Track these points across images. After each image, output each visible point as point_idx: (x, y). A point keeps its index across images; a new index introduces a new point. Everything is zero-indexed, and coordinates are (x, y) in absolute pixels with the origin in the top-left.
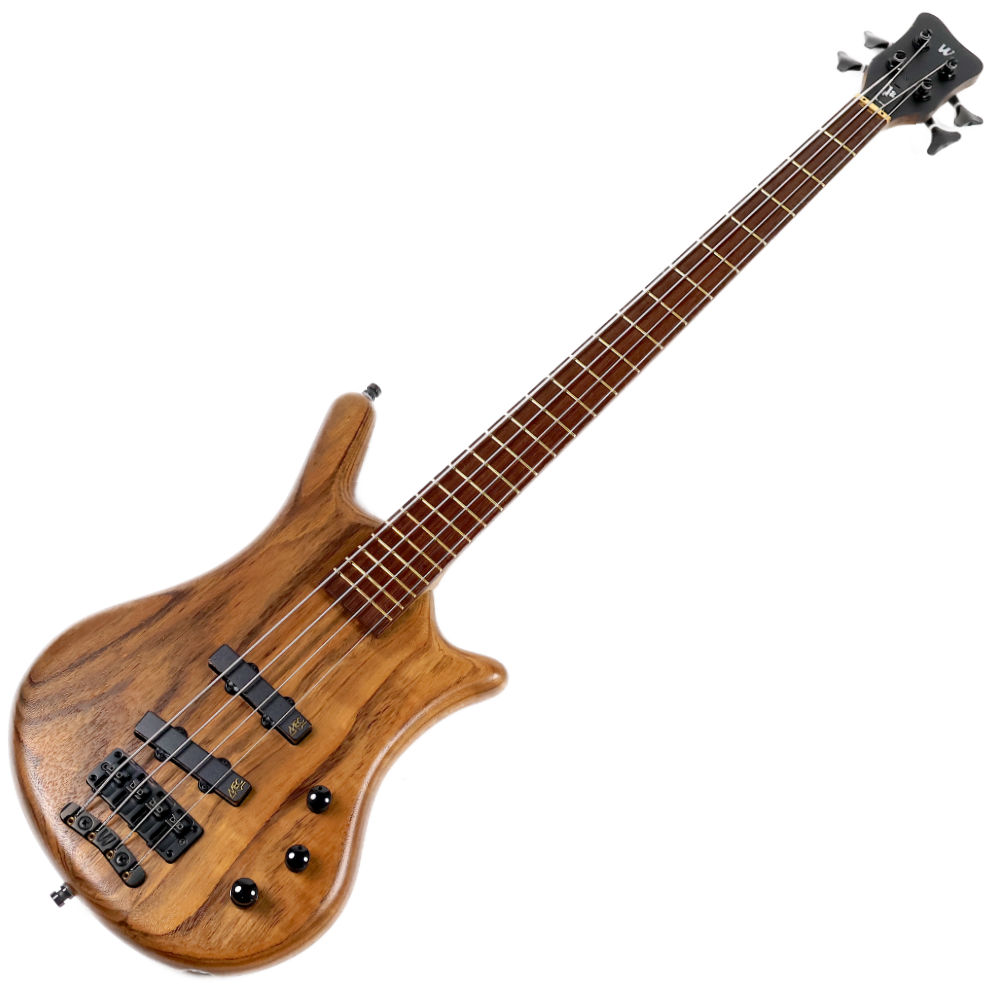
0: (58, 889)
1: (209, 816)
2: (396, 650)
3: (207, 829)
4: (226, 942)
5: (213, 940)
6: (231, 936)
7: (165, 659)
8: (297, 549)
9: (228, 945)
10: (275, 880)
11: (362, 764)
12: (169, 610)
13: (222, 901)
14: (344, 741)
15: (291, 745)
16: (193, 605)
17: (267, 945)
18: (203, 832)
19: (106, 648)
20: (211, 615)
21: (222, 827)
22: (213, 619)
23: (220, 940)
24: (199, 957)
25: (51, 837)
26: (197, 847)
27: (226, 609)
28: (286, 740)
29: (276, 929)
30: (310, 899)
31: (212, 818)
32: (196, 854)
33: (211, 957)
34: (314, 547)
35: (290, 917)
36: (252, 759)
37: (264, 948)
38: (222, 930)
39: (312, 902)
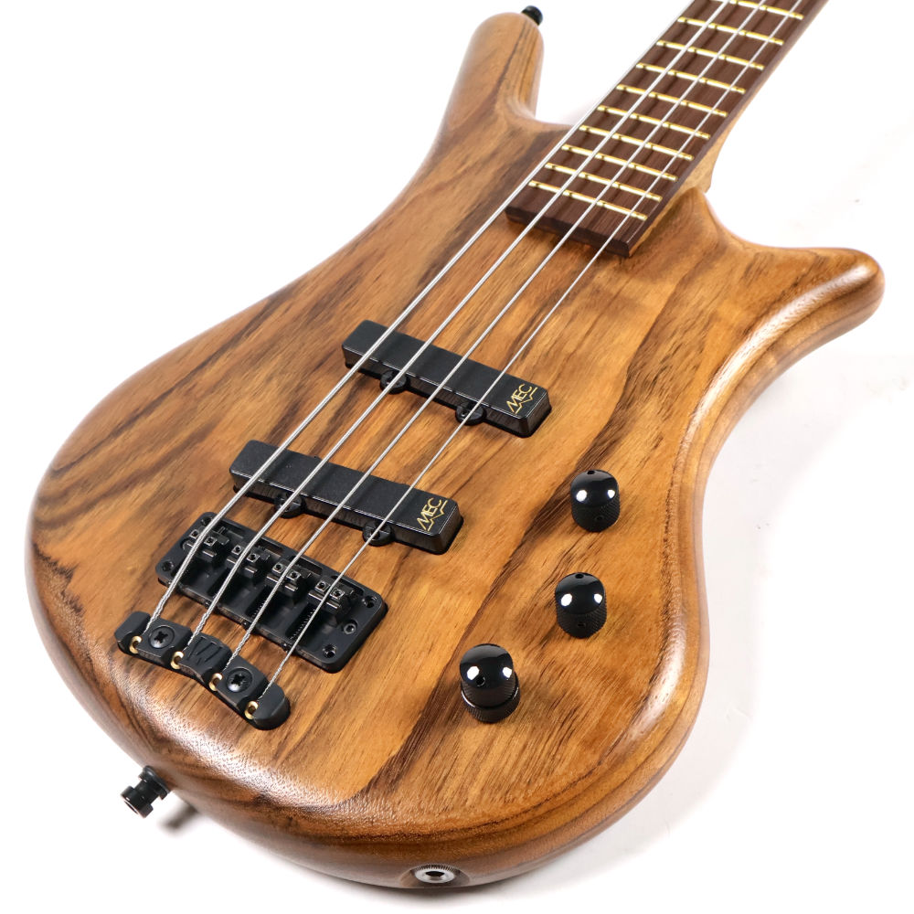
0: (135, 782)
1: (394, 579)
2: (667, 266)
3: (393, 601)
4: (474, 792)
5: (447, 794)
6: (482, 776)
7: (269, 379)
8: (457, 190)
9: (480, 797)
10: (547, 659)
11: (660, 438)
12: (266, 318)
13: (449, 718)
14: (615, 412)
15: (519, 440)
16: (304, 301)
17: (564, 782)
18: (386, 609)
19: (171, 391)
20: (336, 304)
21: (423, 589)
22: (342, 306)
23: (462, 790)
24: (426, 831)
25: (105, 685)
26: (380, 635)
27: (359, 289)
28: (508, 434)
29: (573, 747)
30: (625, 679)
31: (400, 582)
32: (383, 647)
33: (450, 825)
34: (486, 177)
35: (594, 718)
36: (452, 476)
37: (557, 788)
38: (461, 769)
39: (633, 683)
